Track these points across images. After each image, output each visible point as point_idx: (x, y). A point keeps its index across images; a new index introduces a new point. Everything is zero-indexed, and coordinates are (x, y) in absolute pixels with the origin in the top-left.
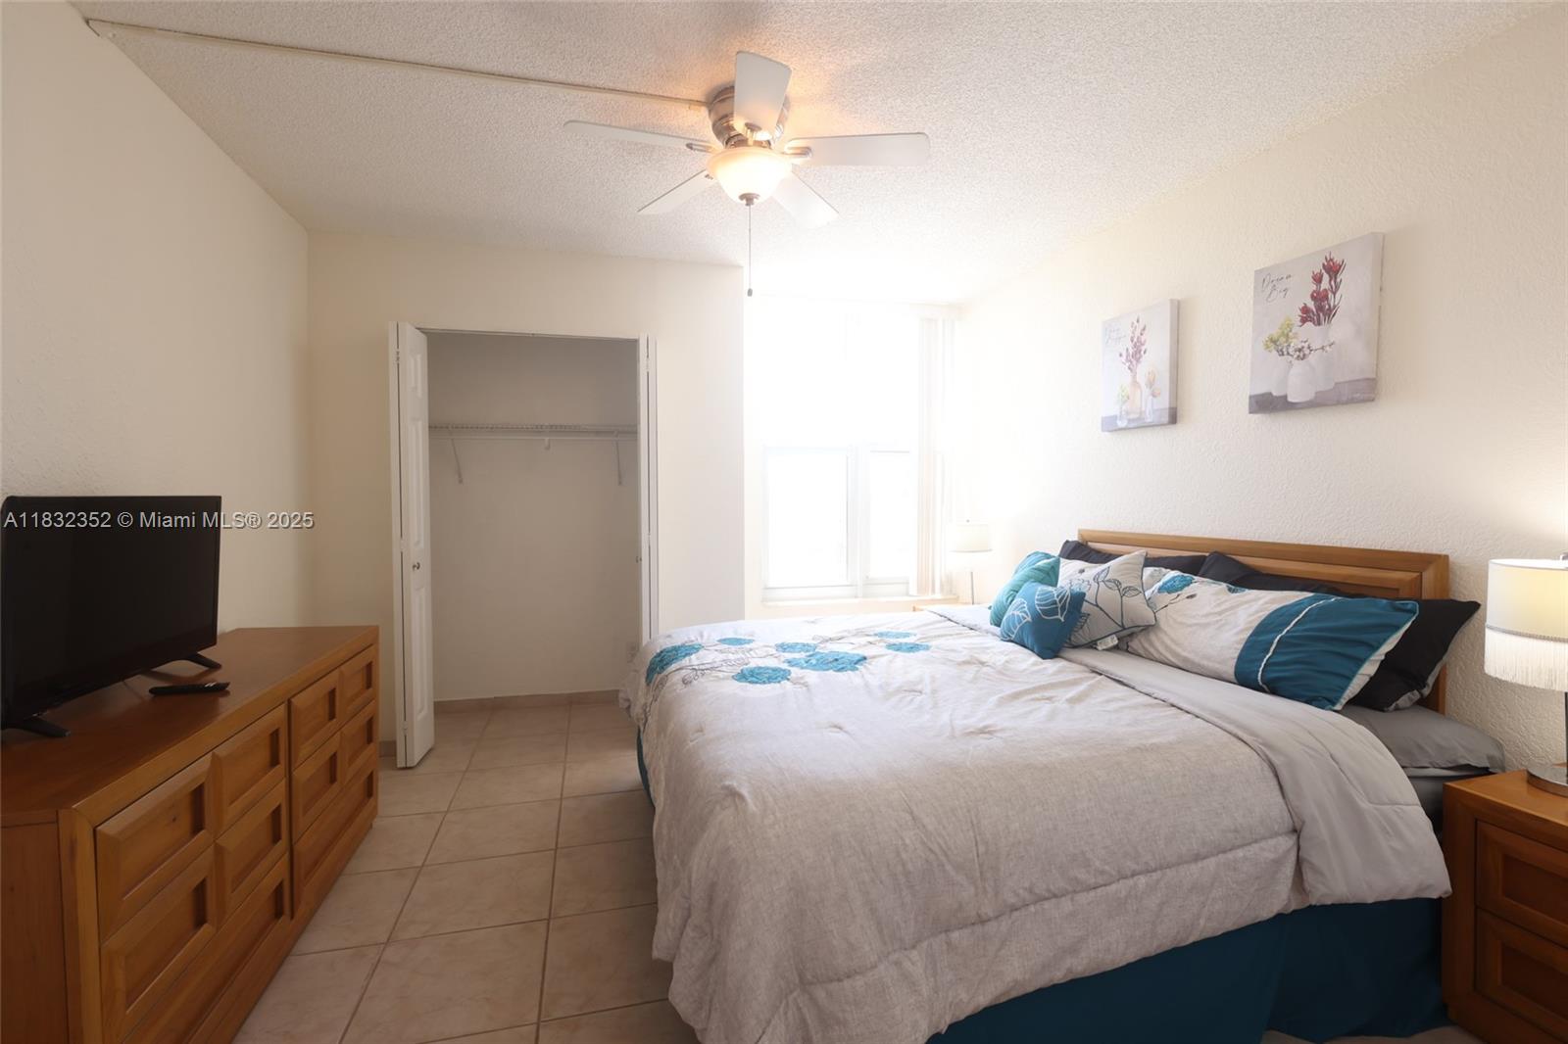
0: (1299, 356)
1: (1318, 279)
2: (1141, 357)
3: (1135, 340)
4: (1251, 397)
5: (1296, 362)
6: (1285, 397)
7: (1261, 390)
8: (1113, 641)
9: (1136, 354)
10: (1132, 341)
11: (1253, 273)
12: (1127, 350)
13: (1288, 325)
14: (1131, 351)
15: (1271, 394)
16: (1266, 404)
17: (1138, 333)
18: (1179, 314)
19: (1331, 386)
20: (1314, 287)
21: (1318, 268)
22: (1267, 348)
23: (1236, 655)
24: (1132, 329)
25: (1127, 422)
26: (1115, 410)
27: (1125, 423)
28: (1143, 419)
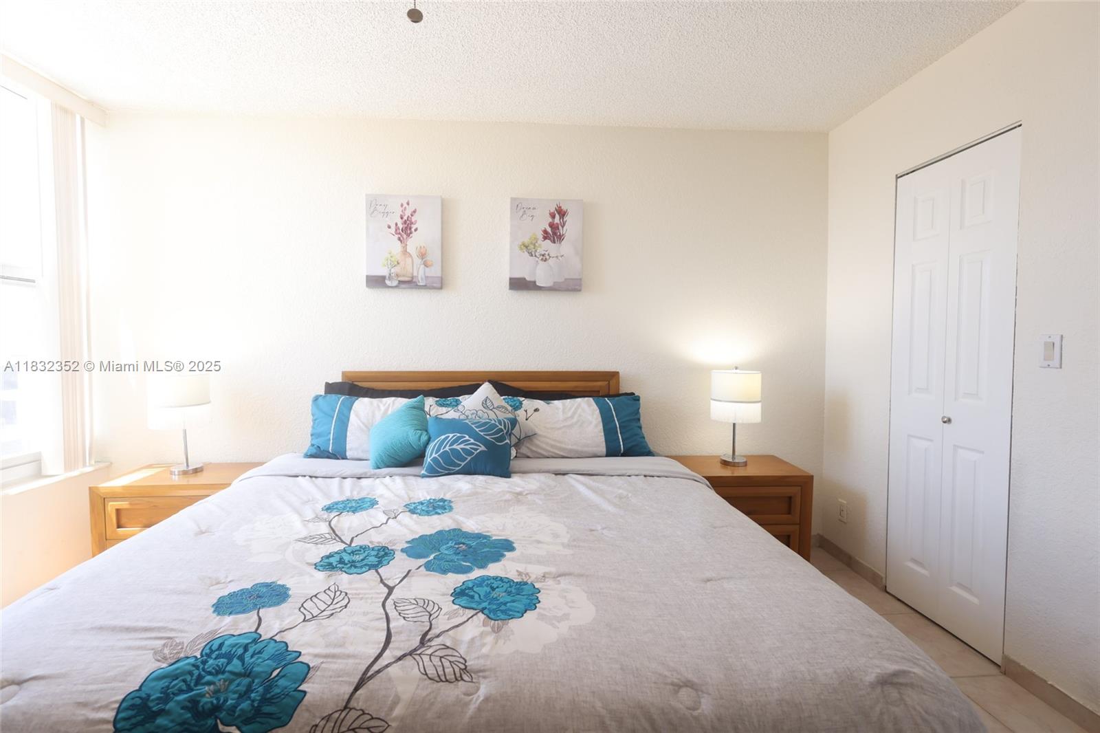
0: (542, 259)
1: (553, 216)
2: (411, 233)
4: (511, 279)
5: (541, 262)
6: (535, 282)
7: (517, 275)
8: (514, 452)
10: (402, 218)
11: (509, 200)
12: (396, 224)
13: (535, 238)
14: (401, 226)
15: (525, 279)
16: (518, 284)
17: (408, 213)
18: (446, 209)
19: (563, 280)
21: (553, 210)
22: (521, 249)
23: (603, 439)
24: (401, 209)
25: (397, 282)
26: (382, 271)
27: (395, 283)
28: (415, 282)
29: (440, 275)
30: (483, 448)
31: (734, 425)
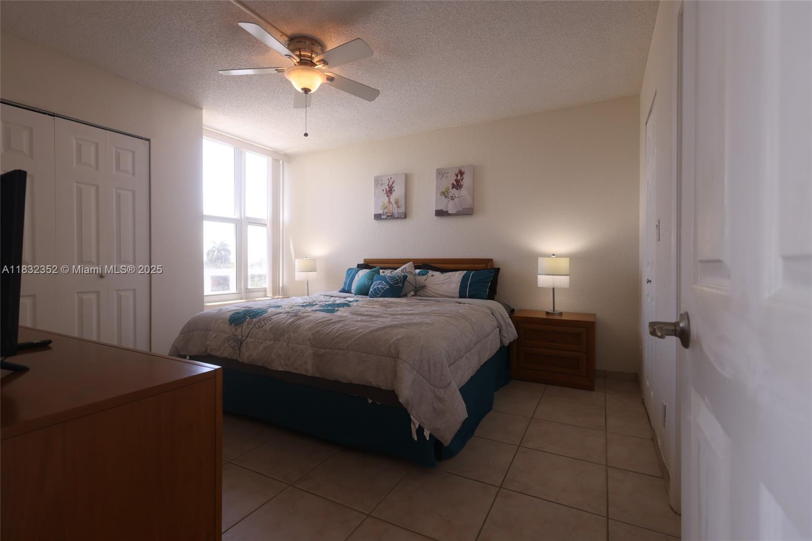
0: (451, 199)
1: (457, 175)
2: (392, 192)
3: (390, 185)
4: (436, 211)
5: (451, 201)
7: (439, 208)
8: (412, 293)
9: (390, 191)
10: (388, 186)
11: (435, 170)
12: (386, 189)
13: (448, 188)
14: (388, 189)
16: (440, 213)
17: (391, 183)
18: (407, 178)
19: (461, 209)
20: (456, 178)
21: (457, 172)
22: (441, 195)
23: (458, 290)
24: (388, 181)
25: (386, 216)
26: (380, 212)
28: (394, 216)
29: (404, 211)
30: (388, 287)
31: (553, 289)
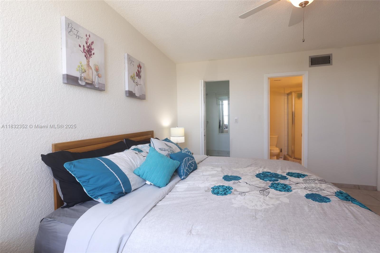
0: (136, 84)
1: (138, 67)
2: (91, 55)
6: (135, 94)
7: (130, 89)
10: (87, 44)
12: (84, 46)
13: (134, 75)
14: (86, 48)
15: (132, 92)
17: (89, 42)
19: (141, 94)
22: (131, 78)
24: (86, 38)
25: (85, 83)
26: (77, 74)
27: (84, 84)
28: (94, 85)
30: (194, 160)
